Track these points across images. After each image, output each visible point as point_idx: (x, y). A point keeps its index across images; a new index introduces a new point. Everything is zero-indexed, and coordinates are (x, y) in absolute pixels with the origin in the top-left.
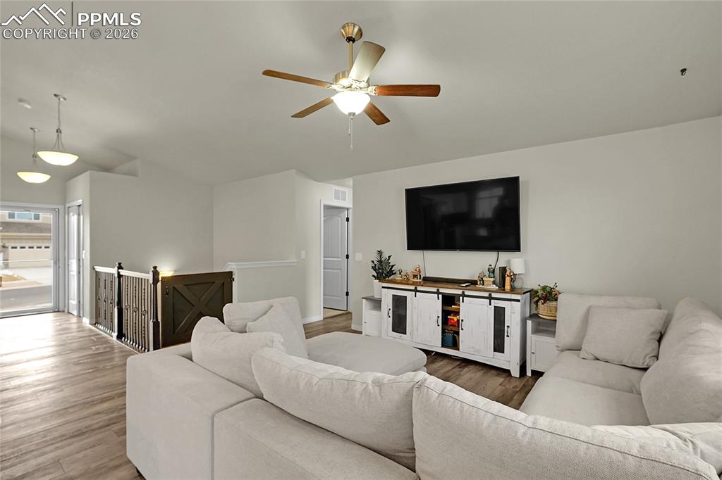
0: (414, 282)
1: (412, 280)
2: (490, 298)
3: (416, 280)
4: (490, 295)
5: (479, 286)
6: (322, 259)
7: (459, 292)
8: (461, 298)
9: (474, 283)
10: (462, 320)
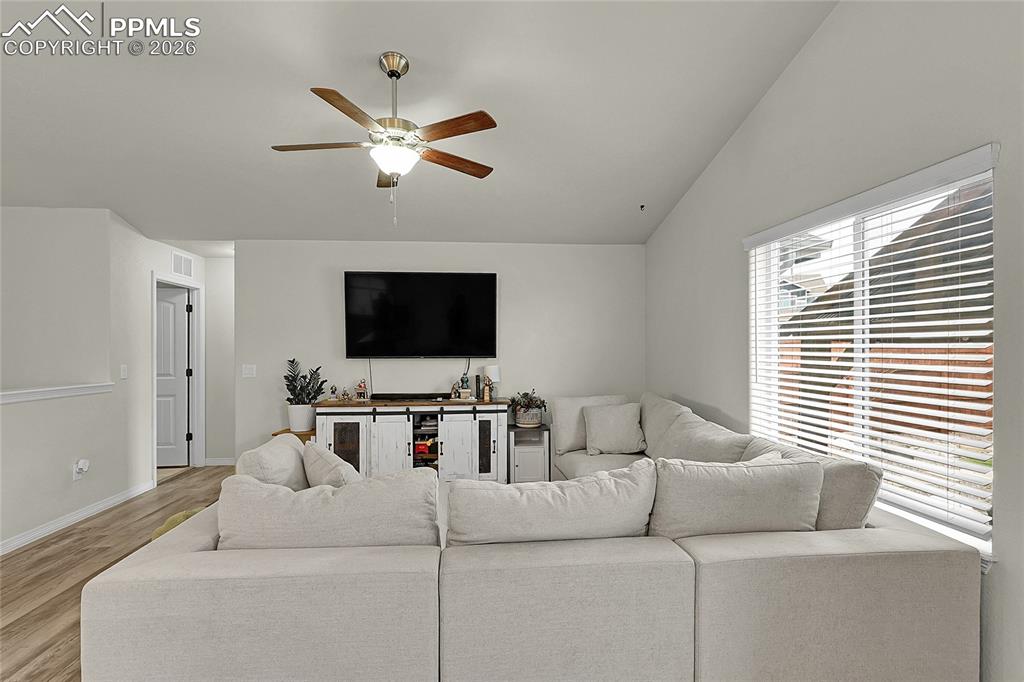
0: (360, 403)
1: (356, 399)
2: (475, 412)
3: (362, 400)
4: (474, 408)
5: (454, 399)
6: (155, 378)
7: (436, 409)
8: (439, 416)
9: (447, 396)
10: (442, 443)
